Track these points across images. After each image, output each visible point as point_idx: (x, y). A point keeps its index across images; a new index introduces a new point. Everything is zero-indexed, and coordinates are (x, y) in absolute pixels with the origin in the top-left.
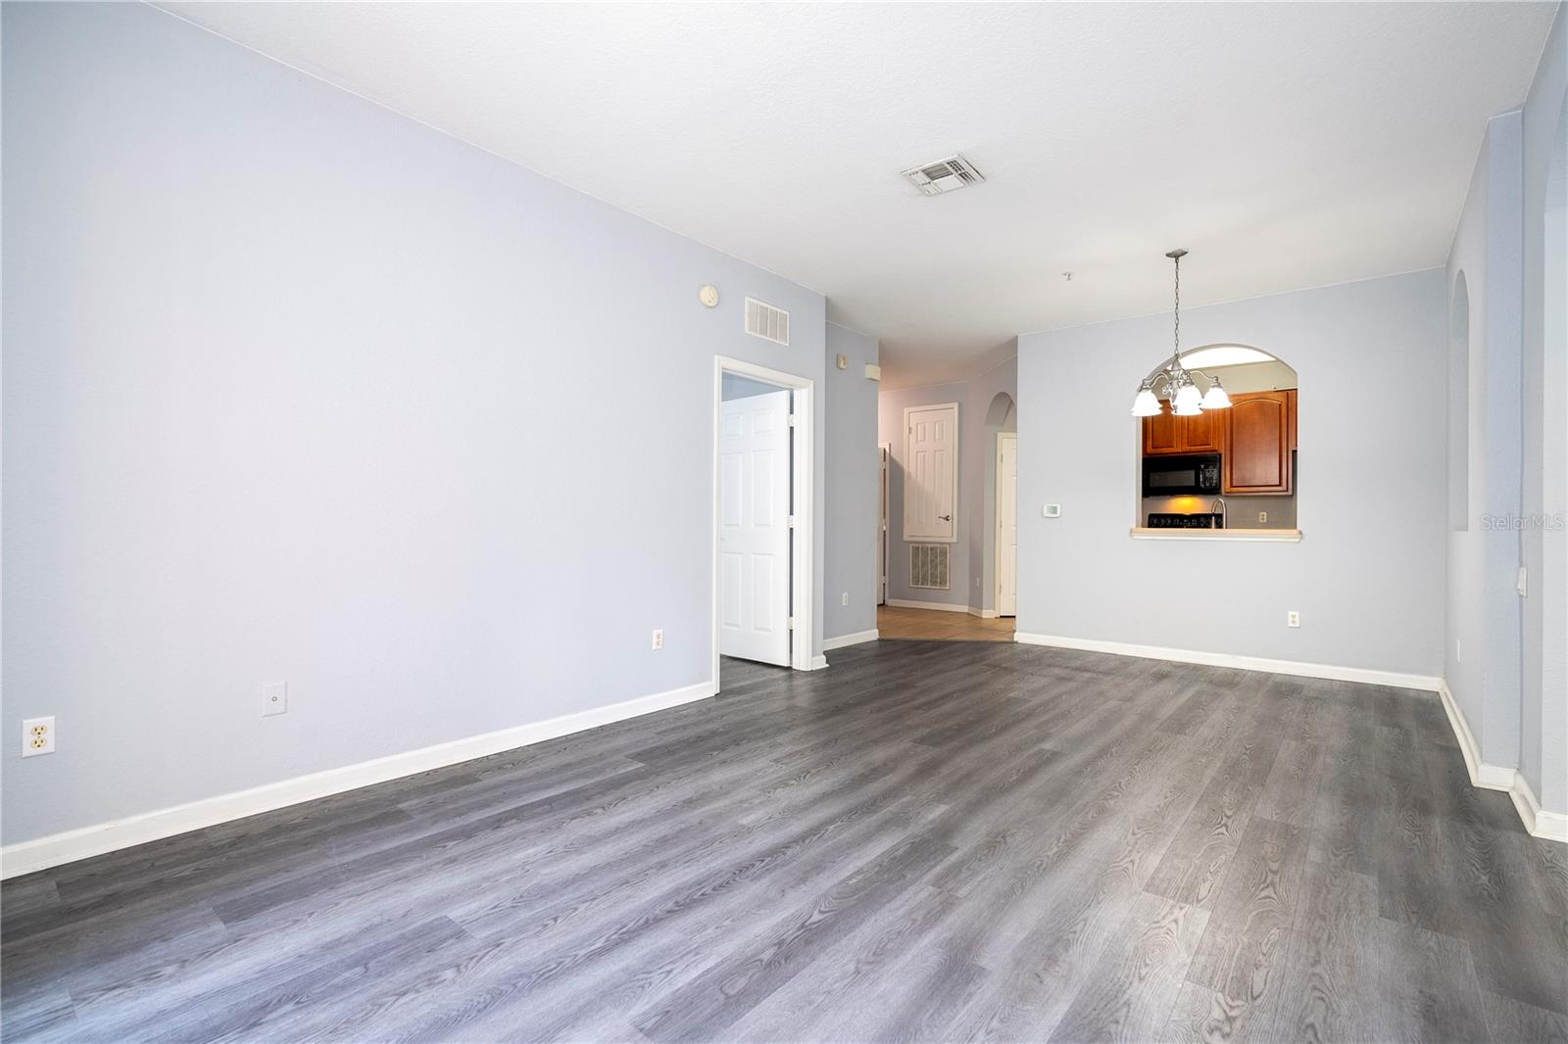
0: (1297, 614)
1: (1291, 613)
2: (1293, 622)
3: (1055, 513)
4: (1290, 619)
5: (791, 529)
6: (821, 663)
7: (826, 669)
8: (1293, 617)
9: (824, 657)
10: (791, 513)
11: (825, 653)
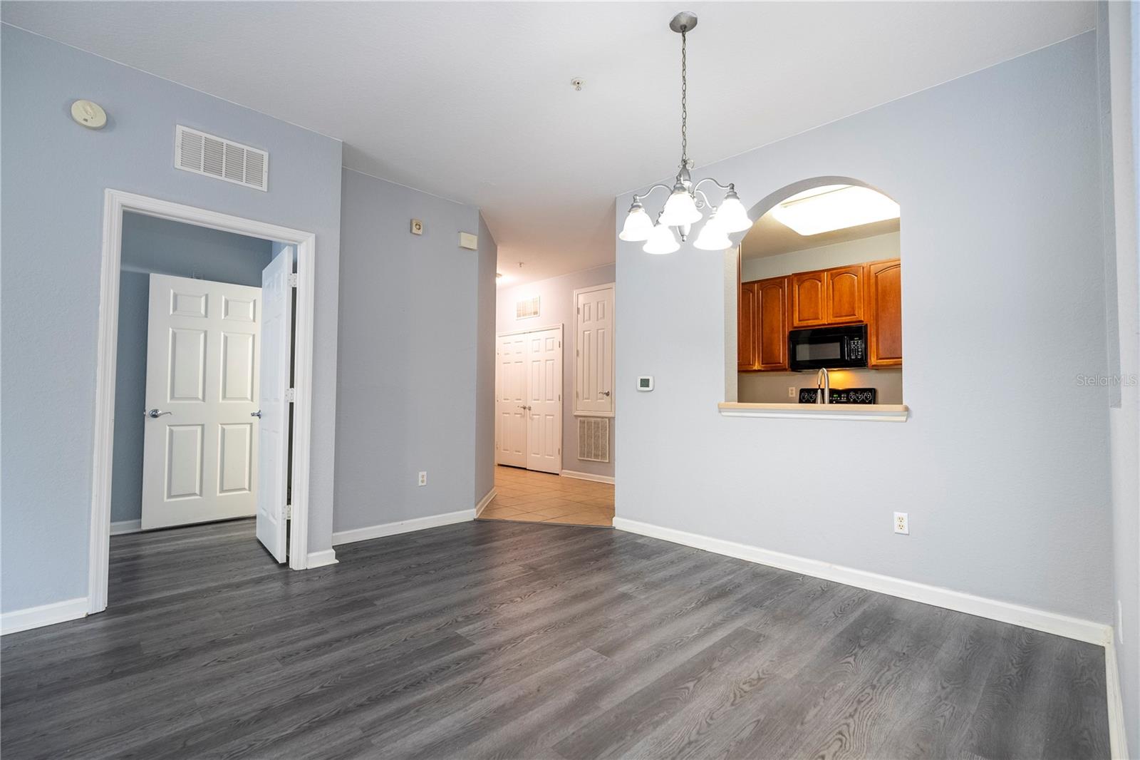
0: (904, 515)
1: (897, 514)
2: (901, 527)
3: (648, 386)
4: (897, 523)
5: (291, 405)
6: (327, 558)
7: (335, 565)
8: (901, 520)
9: (333, 551)
10: (292, 386)
11: (333, 547)
